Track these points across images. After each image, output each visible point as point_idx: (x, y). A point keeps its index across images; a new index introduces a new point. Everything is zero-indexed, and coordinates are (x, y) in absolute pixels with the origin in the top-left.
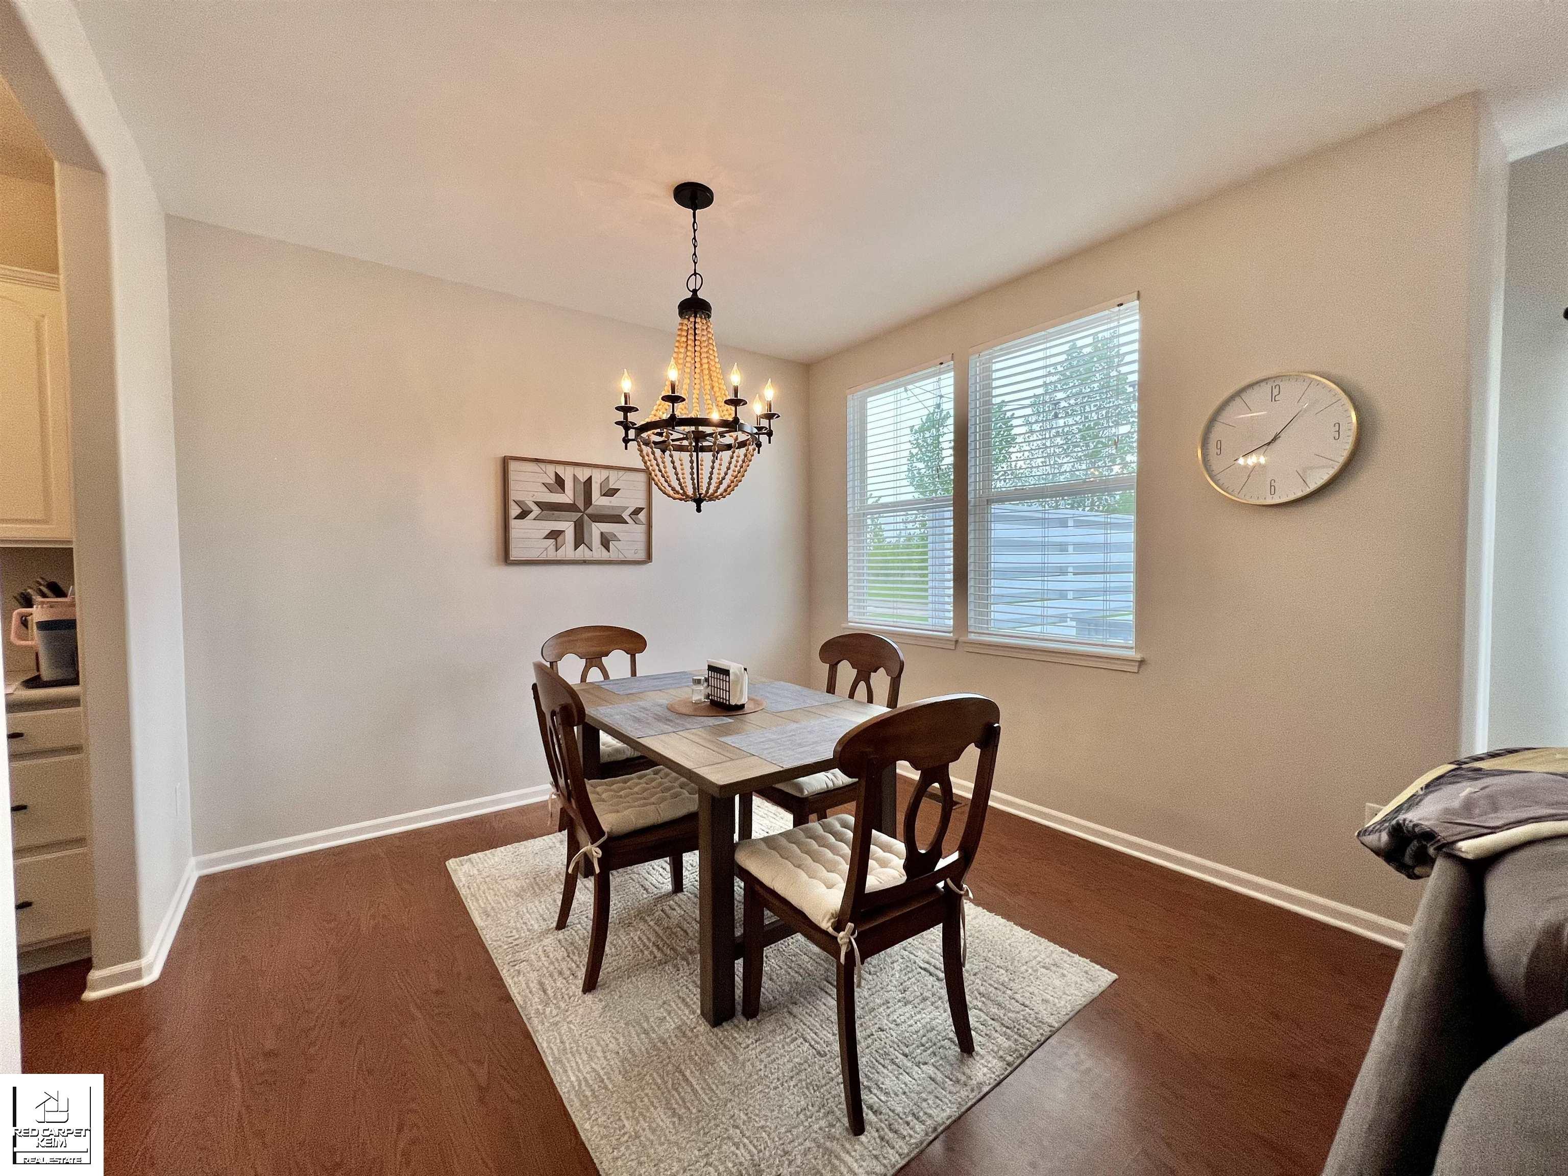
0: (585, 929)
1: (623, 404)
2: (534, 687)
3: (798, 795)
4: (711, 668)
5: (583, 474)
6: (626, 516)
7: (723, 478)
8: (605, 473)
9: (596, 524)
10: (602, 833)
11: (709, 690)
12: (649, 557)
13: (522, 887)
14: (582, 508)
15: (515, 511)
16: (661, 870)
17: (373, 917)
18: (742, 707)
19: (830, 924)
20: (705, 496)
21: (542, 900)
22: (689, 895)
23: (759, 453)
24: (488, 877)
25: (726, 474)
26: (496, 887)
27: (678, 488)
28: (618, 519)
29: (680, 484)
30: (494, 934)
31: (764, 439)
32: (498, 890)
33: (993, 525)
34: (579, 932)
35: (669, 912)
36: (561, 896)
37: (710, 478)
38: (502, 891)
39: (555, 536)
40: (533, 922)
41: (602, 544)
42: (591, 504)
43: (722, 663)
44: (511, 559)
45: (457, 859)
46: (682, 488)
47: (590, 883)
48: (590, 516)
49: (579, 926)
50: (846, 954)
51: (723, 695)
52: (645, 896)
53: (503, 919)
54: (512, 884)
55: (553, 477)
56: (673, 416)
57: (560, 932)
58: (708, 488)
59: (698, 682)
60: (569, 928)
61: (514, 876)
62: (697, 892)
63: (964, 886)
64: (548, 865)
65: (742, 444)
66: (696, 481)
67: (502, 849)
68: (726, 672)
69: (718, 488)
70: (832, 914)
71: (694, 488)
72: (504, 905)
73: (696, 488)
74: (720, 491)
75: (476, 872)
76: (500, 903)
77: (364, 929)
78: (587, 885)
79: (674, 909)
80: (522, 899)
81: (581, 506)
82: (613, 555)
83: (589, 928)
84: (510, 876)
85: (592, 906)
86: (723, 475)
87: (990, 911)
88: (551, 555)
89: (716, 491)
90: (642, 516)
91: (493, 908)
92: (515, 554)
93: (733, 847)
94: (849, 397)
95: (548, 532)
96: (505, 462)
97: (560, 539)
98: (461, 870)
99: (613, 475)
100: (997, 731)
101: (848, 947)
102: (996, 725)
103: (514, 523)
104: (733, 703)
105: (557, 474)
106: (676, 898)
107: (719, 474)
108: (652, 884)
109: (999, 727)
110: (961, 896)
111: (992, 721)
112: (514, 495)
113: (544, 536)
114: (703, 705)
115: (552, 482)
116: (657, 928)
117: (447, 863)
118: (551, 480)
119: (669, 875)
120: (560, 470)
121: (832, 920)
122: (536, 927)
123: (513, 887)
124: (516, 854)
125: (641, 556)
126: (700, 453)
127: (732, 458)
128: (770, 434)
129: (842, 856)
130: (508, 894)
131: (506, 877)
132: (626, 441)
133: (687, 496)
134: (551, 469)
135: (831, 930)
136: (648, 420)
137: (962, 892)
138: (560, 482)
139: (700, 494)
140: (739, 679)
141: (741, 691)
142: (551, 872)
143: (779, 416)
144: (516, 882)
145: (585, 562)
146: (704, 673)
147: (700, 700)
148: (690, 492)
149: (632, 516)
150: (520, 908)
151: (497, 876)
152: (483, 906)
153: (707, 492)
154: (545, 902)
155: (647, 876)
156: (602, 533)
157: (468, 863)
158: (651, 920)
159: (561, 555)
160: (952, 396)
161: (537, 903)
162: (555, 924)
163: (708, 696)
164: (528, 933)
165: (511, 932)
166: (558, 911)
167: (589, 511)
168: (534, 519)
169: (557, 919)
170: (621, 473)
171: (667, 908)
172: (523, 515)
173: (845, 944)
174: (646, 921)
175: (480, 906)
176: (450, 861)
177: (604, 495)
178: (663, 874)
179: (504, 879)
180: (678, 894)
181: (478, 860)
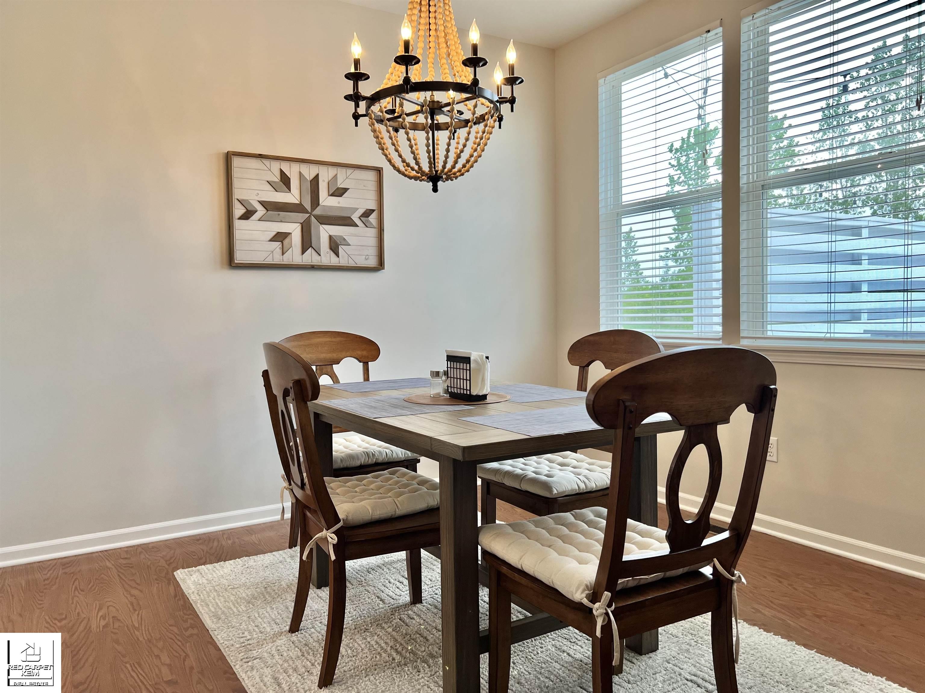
0: (319, 633)
1: (353, 70)
2: (265, 374)
3: (548, 495)
4: (451, 358)
5: (309, 172)
6: (355, 218)
7: (462, 151)
8: (332, 171)
9: (323, 226)
10: (338, 520)
11: (448, 383)
12: (381, 265)
13: (253, 595)
14: (309, 209)
15: (239, 210)
16: (398, 584)
17: (103, 617)
18: (484, 397)
19: (584, 595)
20: (442, 171)
21: (274, 606)
22: (429, 606)
23: (500, 127)
24: (218, 585)
25: (465, 146)
26: (226, 594)
27: (413, 163)
28: (346, 221)
29: (415, 159)
30: (225, 635)
31: (505, 108)
32: (229, 597)
33: (769, 232)
34: (313, 635)
35: (408, 621)
36: (293, 604)
37: (448, 151)
38: (232, 598)
39: (281, 239)
40: (265, 625)
41: (331, 249)
42: (318, 204)
43: (461, 350)
44: (236, 262)
45: (186, 570)
46: (417, 163)
47: (325, 593)
48: (317, 217)
49: (313, 630)
50: (602, 627)
51: (465, 385)
52: (381, 606)
53: (234, 621)
54: (243, 593)
55: (278, 174)
56: (407, 80)
57: (293, 634)
58: (445, 162)
59: (436, 374)
60: (302, 631)
61: (244, 585)
62: (440, 606)
63: (736, 572)
64: (279, 577)
65: (481, 119)
66: (431, 154)
67: (231, 562)
68: (466, 360)
69: (456, 162)
70: (587, 586)
71: (430, 162)
72: (235, 610)
73: (432, 162)
74: (459, 166)
75: (205, 581)
76: (231, 608)
77: (94, 626)
78: (321, 595)
79: (413, 619)
80: (253, 605)
81: (308, 205)
82: (343, 261)
83: (324, 632)
84: (240, 585)
85: (327, 613)
86: (460, 147)
87: (767, 631)
88: (277, 259)
89: (453, 167)
90: (373, 218)
91: (223, 612)
92: (240, 257)
93: (477, 531)
94: (601, 81)
95: (274, 233)
96: (228, 157)
97: (286, 242)
98: (190, 579)
99: (342, 174)
100: (773, 394)
101: (603, 621)
102: (772, 387)
103: (238, 224)
104: (474, 392)
105: (282, 172)
106: (415, 609)
107: (456, 148)
108: (388, 595)
109: (776, 389)
110: (732, 582)
111: (766, 383)
112: (238, 194)
113: (269, 239)
114: (442, 398)
115: (278, 181)
116: (394, 633)
117: (175, 573)
118: (276, 178)
119: (407, 588)
120: (286, 167)
121: (587, 592)
122: (268, 629)
123: (244, 595)
124: (246, 567)
125: (372, 262)
126: (436, 132)
127: (469, 133)
128: (512, 101)
129: (597, 541)
130: (239, 600)
131: (236, 586)
132: (356, 117)
133: (423, 173)
134: (276, 166)
135: (585, 601)
136: (382, 87)
137: (734, 578)
138: (285, 180)
139: (437, 171)
140: (481, 368)
141: (483, 380)
142: (283, 583)
143: (522, 81)
144: (246, 591)
145: (313, 268)
146: (442, 366)
147: (438, 394)
148: (426, 168)
149: (361, 218)
150: (251, 614)
151: (227, 584)
152: (213, 610)
153: (444, 167)
154: (277, 608)
155: (383, 588)
156: (330, 237)
157: (197, 574)
158: (389, 627)
159: (287, 259)
160: (720, 78)
161: (268, 609)
162: (288, 628)
163: (447, 391)
164: (260, 635)
165: (243, 634)
166: (291, 616)
167: (317, 212)
168: (259, 220)
169: (289, 623)
170: (349, 171)
171: (405, 617)
172: (247, 215)
173: (601, 615)
174: (383, 628)
175: (210, 610)
176: (178, 571)
177: (332, 195)
178: (401, 587)
179: (234, 588)
180: (417, 605)
181: (207, 571)
